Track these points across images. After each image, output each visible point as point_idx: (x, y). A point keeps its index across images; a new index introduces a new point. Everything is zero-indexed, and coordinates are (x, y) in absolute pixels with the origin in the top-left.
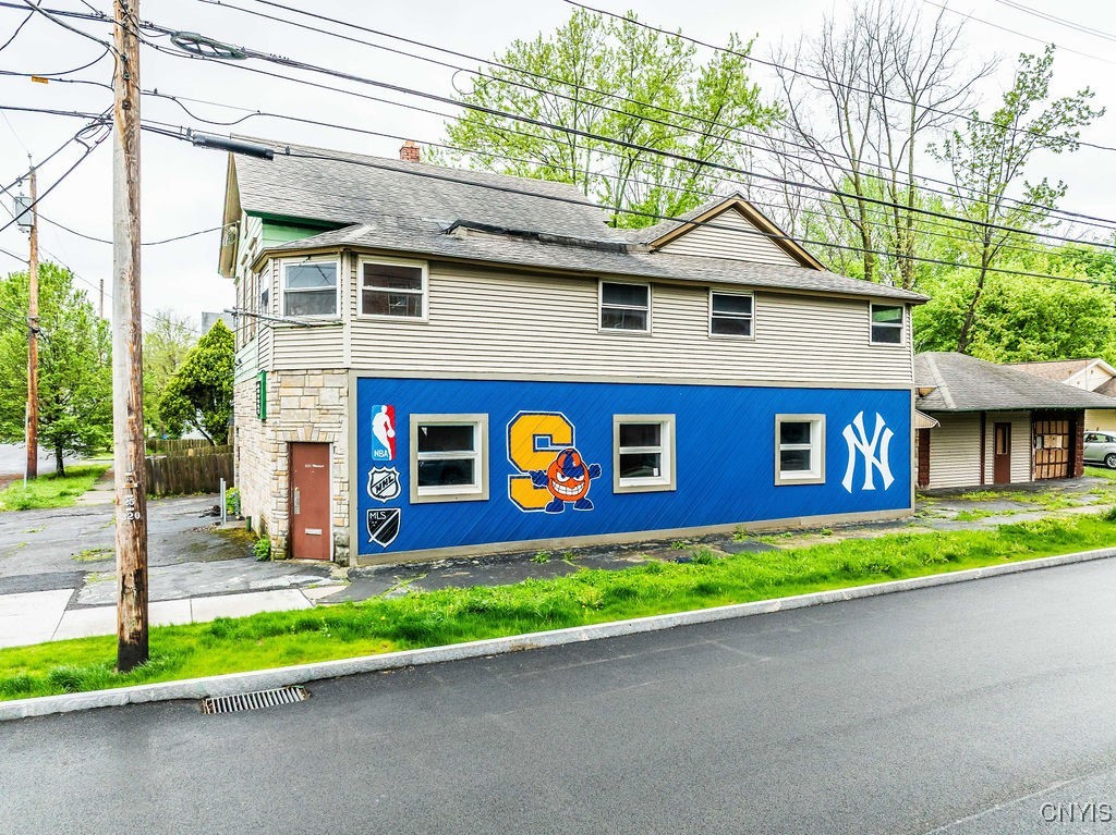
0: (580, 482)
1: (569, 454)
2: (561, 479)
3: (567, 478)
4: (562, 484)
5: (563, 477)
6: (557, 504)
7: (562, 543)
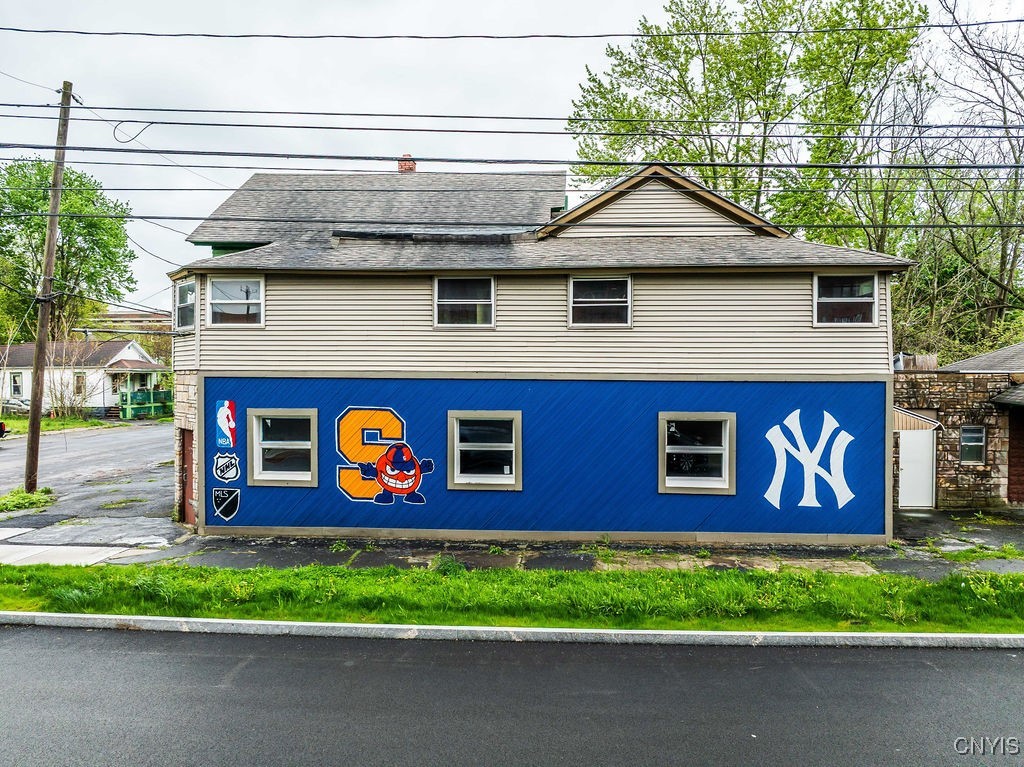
0: (411, 477)
1: (399, 448)
2: (390, 472)
3: (396, 472)
4: (391, 476)
5: (393, 470)
6: (386, 496)
7: (391, 534)
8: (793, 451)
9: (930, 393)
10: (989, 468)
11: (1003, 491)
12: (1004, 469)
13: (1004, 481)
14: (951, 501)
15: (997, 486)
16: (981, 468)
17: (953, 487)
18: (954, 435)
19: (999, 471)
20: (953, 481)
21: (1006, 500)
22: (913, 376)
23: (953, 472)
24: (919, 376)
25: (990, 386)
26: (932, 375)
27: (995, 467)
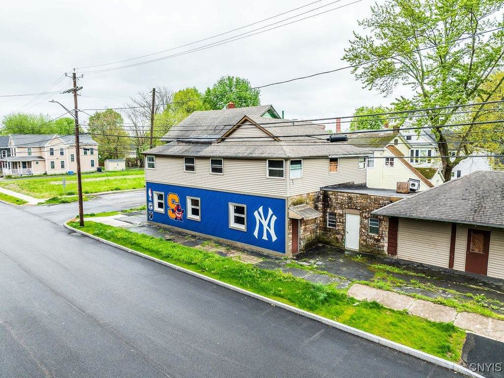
0: (180, 214)
4: (177, 213)
6: (176, 218)
8: (260, 219)
9: (357, 202)
10: (380, 238)
11: (385, 249)
12: (386, 239)
13: (386, 245)
14: (364, 249)
15: (383, 246)
16: (376, 237)
17: (364, 244)
18: (365, 222)
19: (384, 240)
20: (365, 241)
21: (387, 253)
22: (350, 195)
23: (365, 237)
24: (352, 195)
25: (381, 202)
26: (357, 195)
27: (382, 237)
